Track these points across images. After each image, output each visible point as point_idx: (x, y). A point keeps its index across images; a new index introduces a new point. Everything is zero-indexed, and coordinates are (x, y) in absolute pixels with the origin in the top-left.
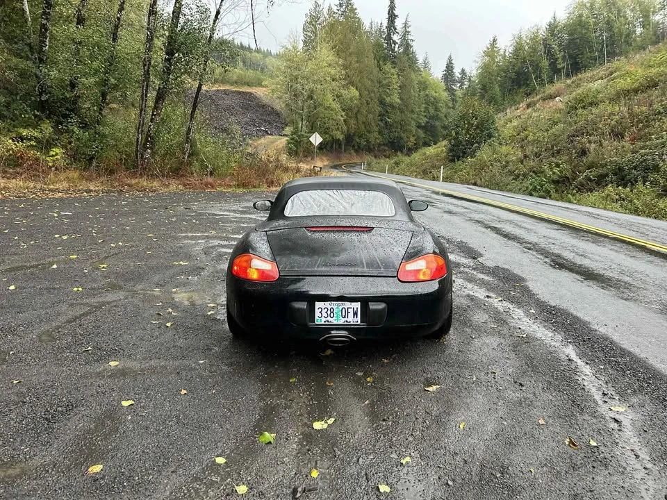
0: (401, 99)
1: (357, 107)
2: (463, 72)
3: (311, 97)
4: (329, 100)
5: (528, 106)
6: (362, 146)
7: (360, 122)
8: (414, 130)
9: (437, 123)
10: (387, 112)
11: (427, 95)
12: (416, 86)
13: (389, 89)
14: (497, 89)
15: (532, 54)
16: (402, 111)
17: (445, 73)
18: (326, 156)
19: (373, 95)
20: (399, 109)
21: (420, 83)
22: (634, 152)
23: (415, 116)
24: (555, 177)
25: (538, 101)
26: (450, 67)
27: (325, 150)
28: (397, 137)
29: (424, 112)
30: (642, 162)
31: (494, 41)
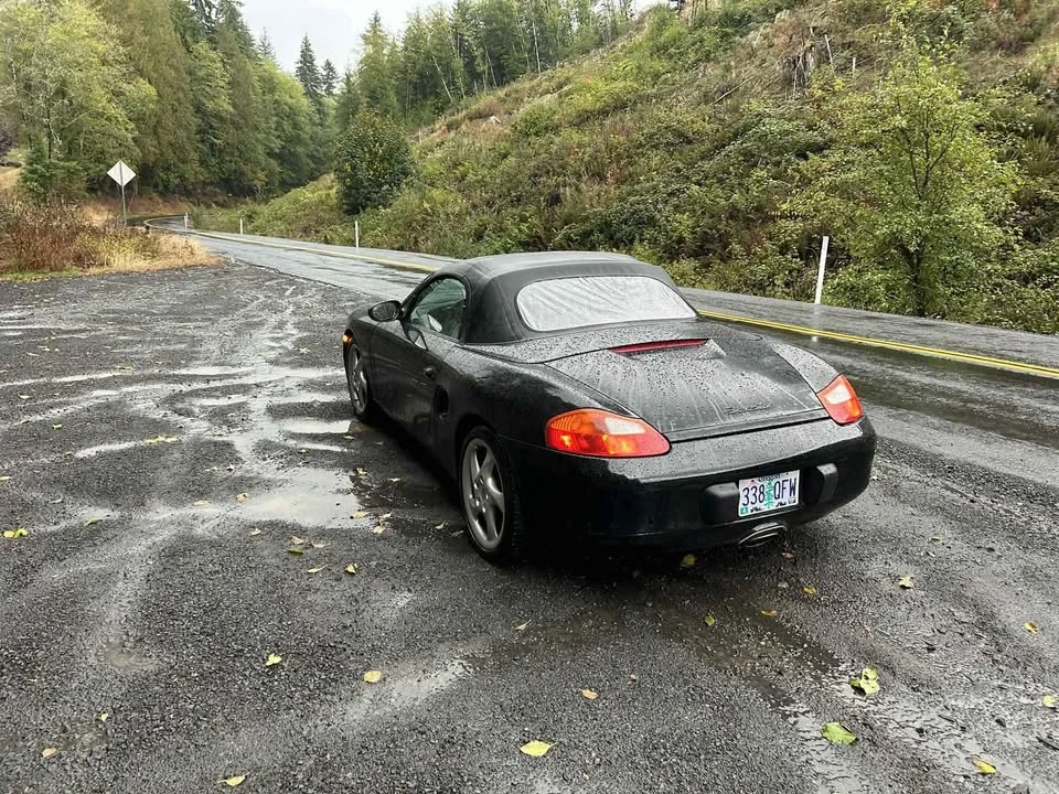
0: (235, 106)
1: (155, 116)
2: (329, 66)
3: (61, 93)
4: (101, 100)
5: (450, 127)
6: (171, 186)
7: (164, 143)
8: (262, 158)
9: (300, 149)
10: (211, 127)
11: (276, 101)
12: (257, 84)
13: (210, 87)
14: (393, 99)
15: (439, 47)
16: (238, 128)
17: (300, 65)
18: (103, 204)
19: (181, 95)
20: (233, 123)
21: (262, 79)
22: (622, 199)
23: (261, 136)
24: (523, 238)
25: (463, 120)
26: (307, 58)
27: (99, 193)
28: (235, 171)
29: (276, 130)
30: (633, 214)
31: (376, 20)
